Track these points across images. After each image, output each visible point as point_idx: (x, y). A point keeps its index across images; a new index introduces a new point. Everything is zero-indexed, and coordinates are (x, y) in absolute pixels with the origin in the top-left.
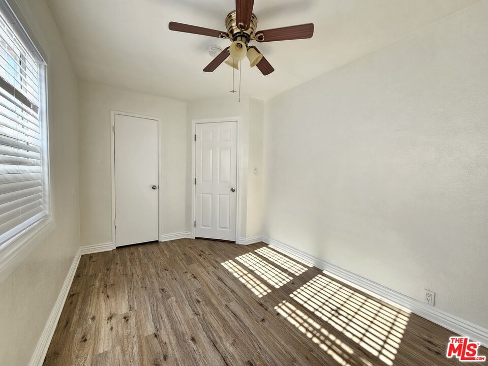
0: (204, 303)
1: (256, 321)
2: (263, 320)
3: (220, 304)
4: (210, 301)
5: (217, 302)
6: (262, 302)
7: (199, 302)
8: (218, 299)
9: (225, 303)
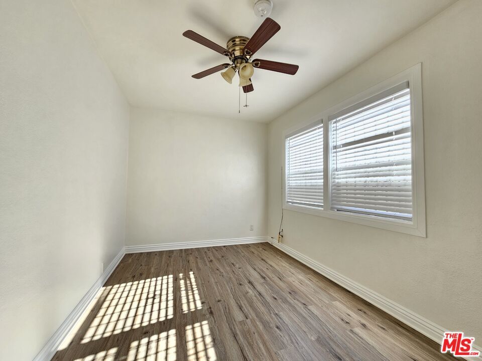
0: (271, 325)
1: (225, 301)
2: (219, 301)
3: (253, 321)
4: (265, 326)
5: (256, 323)
6: (208, 316)
7: (277, 327)
8: (255, 327)
9: (248, 321)
